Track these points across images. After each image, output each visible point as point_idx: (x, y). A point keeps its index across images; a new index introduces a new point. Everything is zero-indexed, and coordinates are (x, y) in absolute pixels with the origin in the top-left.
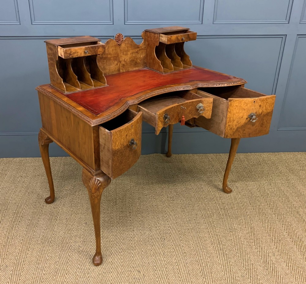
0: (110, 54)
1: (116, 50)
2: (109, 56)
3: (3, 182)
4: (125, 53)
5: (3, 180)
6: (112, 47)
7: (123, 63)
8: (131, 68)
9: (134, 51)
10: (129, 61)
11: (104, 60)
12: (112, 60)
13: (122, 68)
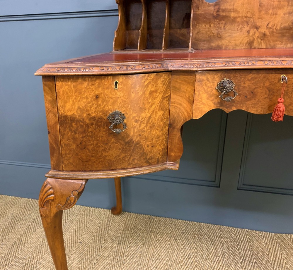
0: (235, 11)
2: (232, 14)
4: (271, 11)
7: (263, 30)
8: (282, 42)
10: (278, 28)
11: (221, 20)
12: (239, 22)
13: (259, 40)
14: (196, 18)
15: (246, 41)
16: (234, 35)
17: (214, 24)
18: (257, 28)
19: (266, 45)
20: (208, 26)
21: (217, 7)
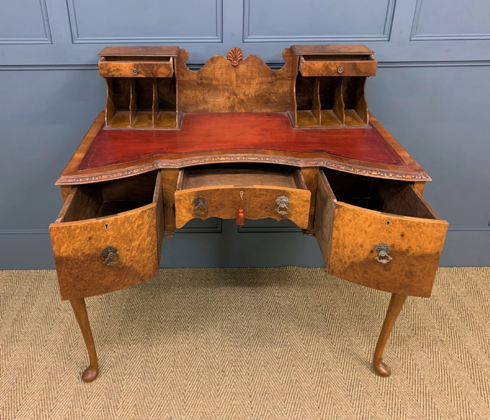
0: (216, 79)
1: (227, 74)
2: (214, 82)
3: (27, 321)
4: (245, 81)
5: (27, 317)
6: (220, 68)
7: (242, 97)
9: (264, 79)
10: (253, 95)
11: (204, 87)
12: (220, 89)
13: (239, 105)
14: (182, 84)
15: (228, 106)
16: (217, 100)
17: (199, 90)
18: (236, 95)
19: (245, 110)
20: (194, 92)
21: (200, 75)
